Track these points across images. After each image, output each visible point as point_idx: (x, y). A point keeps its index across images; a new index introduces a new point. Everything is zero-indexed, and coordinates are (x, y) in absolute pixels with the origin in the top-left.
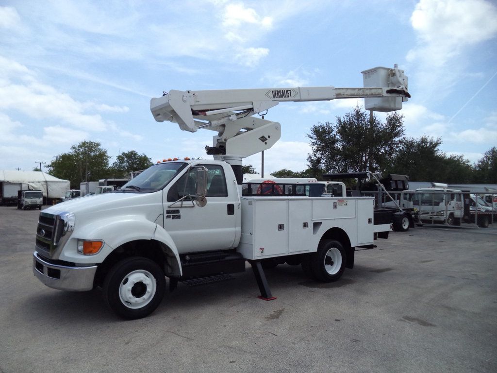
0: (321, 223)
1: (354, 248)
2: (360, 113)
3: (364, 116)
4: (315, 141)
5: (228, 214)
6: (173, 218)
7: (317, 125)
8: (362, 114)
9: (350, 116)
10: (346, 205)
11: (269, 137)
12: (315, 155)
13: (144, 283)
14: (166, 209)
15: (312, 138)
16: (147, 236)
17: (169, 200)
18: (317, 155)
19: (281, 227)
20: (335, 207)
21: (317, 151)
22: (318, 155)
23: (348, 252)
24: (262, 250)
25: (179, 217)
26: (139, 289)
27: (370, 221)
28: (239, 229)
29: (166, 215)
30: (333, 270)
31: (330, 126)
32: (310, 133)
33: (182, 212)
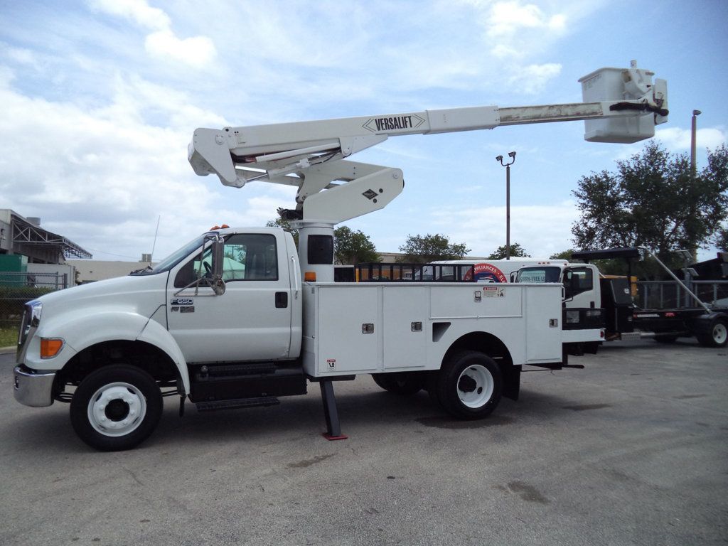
0: (449, 324)
1: (519, 367)
2: (657, 152)
3: (664, 156)
4: (585, 201)
5: (277, 306)
6: (181, 312)
7: (588, 175)
8: (660, 154)
9: (641, 158)
10: (502, 295)
11: (381, 191)
12: (585, 225)
13: (125, 400)
14: (171, 298)
15: (580, 197)
16: (129, 334)
17: (176, 285)
18: (589, 224)
19: (368, 328)
20: (478, 299)
21: (589, 217)
22: (592, 224)
23: (507, 373)
24: (332, 363)
25: (192, 310)
26: (117, 410)
27: (553, 323)
28: (297, 329)
29: (170, 306)
30: (475, 401)
31: (610, 176)
32: (578, 188)
33: (197, 303)
